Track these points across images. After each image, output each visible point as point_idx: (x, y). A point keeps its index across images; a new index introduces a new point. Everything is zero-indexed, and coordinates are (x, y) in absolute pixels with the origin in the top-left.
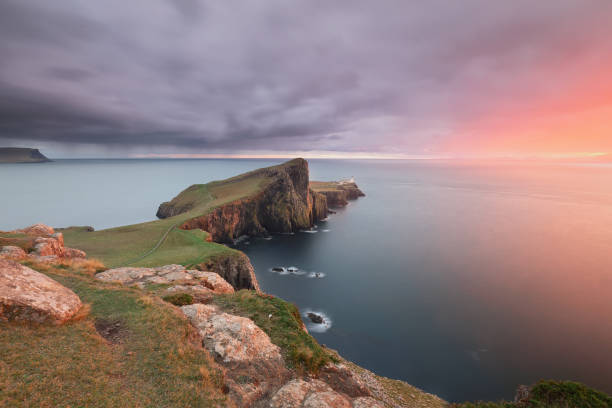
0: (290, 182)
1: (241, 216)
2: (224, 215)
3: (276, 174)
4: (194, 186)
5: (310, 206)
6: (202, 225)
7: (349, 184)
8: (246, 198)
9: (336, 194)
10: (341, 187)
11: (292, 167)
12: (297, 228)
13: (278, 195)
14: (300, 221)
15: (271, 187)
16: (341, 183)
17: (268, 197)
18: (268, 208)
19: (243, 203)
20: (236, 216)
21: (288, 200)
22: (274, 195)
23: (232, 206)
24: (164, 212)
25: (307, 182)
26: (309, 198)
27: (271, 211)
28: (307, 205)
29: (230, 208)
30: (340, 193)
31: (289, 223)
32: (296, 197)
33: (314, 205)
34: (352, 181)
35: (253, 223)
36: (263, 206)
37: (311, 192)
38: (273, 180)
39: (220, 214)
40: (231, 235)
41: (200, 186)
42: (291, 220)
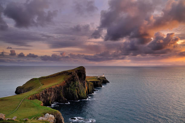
0: (78, 77)
1: (55, 92)
2: (47, 92)
3: (71, 73)
4: (33, 79)
5: (86, 88)
6: (37, 97)
7: (102, 77)
8: (58, 84)
9: (97, 82)
10: (99, 79)
11: (79, 70)
12: (80, 98)
13: (72, 83)
14: (82, 95)
15: (69, 80)
16: (99, 77)
17: (68, 84)
18: (67, 89)
19: (56, 87)
20: (53, 93)
21: (77, 85)
22: (70, 83)
23: (51, 88)
24: (19, 91)
25: (85, 77)
26: (86, 84)
27: (69, 90)
28: (85, 87)
29: (50, 89)
30: (99, 82)
31: (77, 96)
32: (80, 84)
33: (88, 88)
34: (103, 76)
35: (60, 96)
36: (65, 88)
37: (87, 81)
38: (69, 76)
39: (46, 92)
40: (50, 102)
41: (36, 79)
42: (78, 95)
